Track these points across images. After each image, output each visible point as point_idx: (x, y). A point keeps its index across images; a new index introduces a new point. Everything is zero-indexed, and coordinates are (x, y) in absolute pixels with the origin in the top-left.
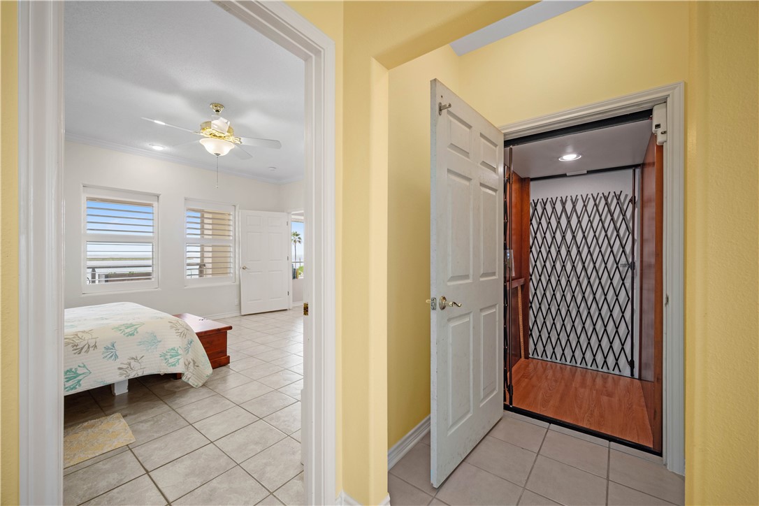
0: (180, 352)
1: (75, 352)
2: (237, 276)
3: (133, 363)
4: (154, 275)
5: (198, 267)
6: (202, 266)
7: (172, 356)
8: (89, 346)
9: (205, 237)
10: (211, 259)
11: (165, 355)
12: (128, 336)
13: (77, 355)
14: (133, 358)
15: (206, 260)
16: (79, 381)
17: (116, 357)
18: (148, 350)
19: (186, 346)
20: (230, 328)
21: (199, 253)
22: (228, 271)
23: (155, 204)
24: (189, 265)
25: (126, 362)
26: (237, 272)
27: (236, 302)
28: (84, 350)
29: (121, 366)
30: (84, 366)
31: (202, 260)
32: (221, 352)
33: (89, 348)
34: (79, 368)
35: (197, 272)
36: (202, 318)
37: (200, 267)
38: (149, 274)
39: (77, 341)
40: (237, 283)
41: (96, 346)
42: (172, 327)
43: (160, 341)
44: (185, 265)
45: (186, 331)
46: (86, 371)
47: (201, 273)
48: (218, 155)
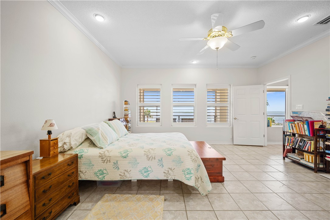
0: (192, 172)
1: (147, 159)
2: (231, 123)
3: (170, 171)
4: (195, 120)
5: (214, 117)
6: (215, 116)
7: (188, 174)
8: (152, 157)
9: (217, 102)
10: (219, 113)
11: (184, 172)
12: (168, 156)
13: (148, 161)
14: (170, 169)
15: (218, 114)
16: (149, 174)
17: (163, 166)
18: (177, 166)
19: (196, 168)
20: (225, 159)
21: (214, 111)
22: (227, 120)
23: (195, 88)
24: (208, 116)
25: (167, 170)
26: (231, 121)
27: (231, 137)
28: (150, 159)
29: (165, 172)
30: (150, 167)
31: (216, 114)
32: (219, 173)
33: (152, 158)
34: (149, 168)
35: (213, 119)
36: (210, 147)
37: (215, 117)
38: (192, 119)
39: (148, 154)
40: (231, 126)
41: (155, 158)
42: (189, 155)
43: (182, 162)
44: (206, 116)
45: (196, 158)
46: (151, 170)
47: (215, 121)
48: (217, 48)
